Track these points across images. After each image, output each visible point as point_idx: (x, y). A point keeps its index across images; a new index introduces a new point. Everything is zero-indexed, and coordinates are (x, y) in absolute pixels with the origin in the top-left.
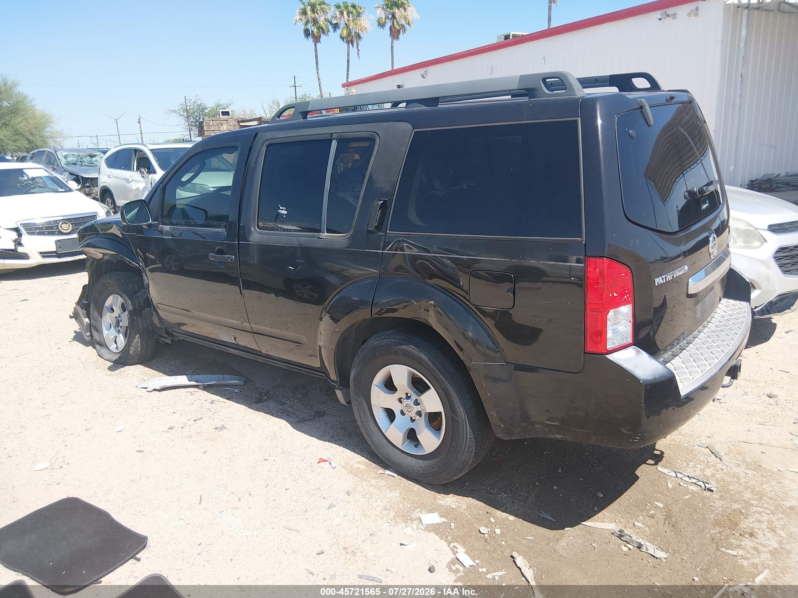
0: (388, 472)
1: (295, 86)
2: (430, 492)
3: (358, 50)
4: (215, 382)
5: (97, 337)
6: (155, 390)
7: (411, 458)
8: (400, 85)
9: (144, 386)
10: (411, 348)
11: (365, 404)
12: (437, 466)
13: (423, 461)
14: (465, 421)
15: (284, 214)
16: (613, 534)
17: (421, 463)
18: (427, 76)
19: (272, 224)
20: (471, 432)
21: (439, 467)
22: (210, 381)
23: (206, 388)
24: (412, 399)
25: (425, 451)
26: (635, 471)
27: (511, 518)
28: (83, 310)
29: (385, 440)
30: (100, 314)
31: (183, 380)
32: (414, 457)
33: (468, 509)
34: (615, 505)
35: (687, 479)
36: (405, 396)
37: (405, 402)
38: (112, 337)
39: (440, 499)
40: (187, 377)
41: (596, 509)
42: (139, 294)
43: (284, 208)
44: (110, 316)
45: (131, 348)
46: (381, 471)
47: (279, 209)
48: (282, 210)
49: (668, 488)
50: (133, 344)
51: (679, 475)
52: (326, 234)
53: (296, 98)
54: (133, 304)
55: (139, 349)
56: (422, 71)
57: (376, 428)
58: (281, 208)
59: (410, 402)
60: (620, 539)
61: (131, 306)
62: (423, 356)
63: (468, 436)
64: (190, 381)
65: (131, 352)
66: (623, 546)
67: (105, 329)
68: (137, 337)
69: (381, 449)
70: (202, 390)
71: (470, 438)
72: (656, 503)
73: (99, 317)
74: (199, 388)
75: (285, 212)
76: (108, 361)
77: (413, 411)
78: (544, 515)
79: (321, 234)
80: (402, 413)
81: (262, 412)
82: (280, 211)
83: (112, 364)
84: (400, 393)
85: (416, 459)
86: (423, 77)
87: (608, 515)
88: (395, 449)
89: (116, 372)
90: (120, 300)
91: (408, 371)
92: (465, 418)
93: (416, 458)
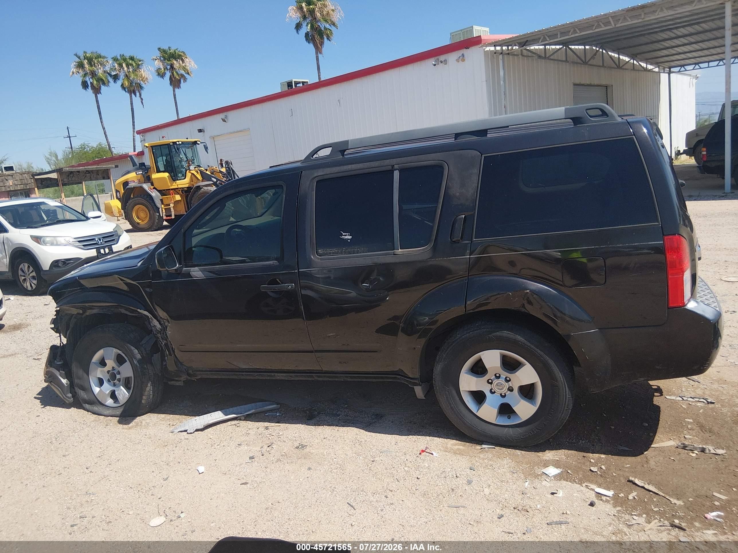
0: (484, 446)
1: (70, 137)
2: (530, 453)
3: (142, 99)
4: (254, 411)
5: (85, 396)
6: (197, 430)
7: (507, 428)
8: (201, 129)
9: (183, 429)
10: (506, 333)
11: (454, 392)
12: (537, 429)
13: (521, 428)
14: (565, 384)
15: (348, 239)
16: (677, 447)
17: (519, 430)
18: (228, 120)
19: (334, 249)
20: (569, 392)
21: (539, 429)
22: (250, 410)
23: (248, 418)
24: (503, 378)
25: (522, 419)
26: (653, 403)
27: (603, 456)
28: (61, 371)
29: (477, 419)
30: (85, 372)
31: (218, 416)
32: (509, 427)
33: (568, 458)
34: (660, 429)
35: (691, 400)
36: (494, 377)
37: (496, 382)
38: (108, 391)
39: (543, 456)
40: (222, 412)
41: (651, 434)
42: (143, 342)
43: (348, 234)
44: (101, 371)
45: (144, 397)
46: (478, 447)
47: (342, 235)
48: (345, 235)
49: (684, 409)
50: (146, 393)
51: (684, 398)
52: (400, 250)
53: (72, 148)
54: (140, 352)
55: (151, 396)
56: (222, 116)
57: (467, 411)
58: (344, 234)
59: (502, 381)
60: (685, 449)
61: (139, 355)
62: (519, 338)
63: (567, 396)
64: (226, 415)
65: (143, 401)
66: (691, 453)
67: (94, 386)
68: (149, 385)
69: (474, 428)
70: (244, 420)
71: (568, 397)
72: (686, 420)
73: (85, 375)
74: (240, 420)
75: (350, 237)
76: (111, 416)
77: (505, 388)
78: (622, 448)
79: (395, 251)
80: (492, 392)
81: (325, 426)
82: (344, 237)
83: (118, 418)
84: (490, 375)
85: (512, 429)
86: (224, 120)
87: (662, 436)
88: (489, 425)
89: (131, 425)
90: (115, 351)
91: (500, 354)
92: (564, 382)
93: (511, 427)
